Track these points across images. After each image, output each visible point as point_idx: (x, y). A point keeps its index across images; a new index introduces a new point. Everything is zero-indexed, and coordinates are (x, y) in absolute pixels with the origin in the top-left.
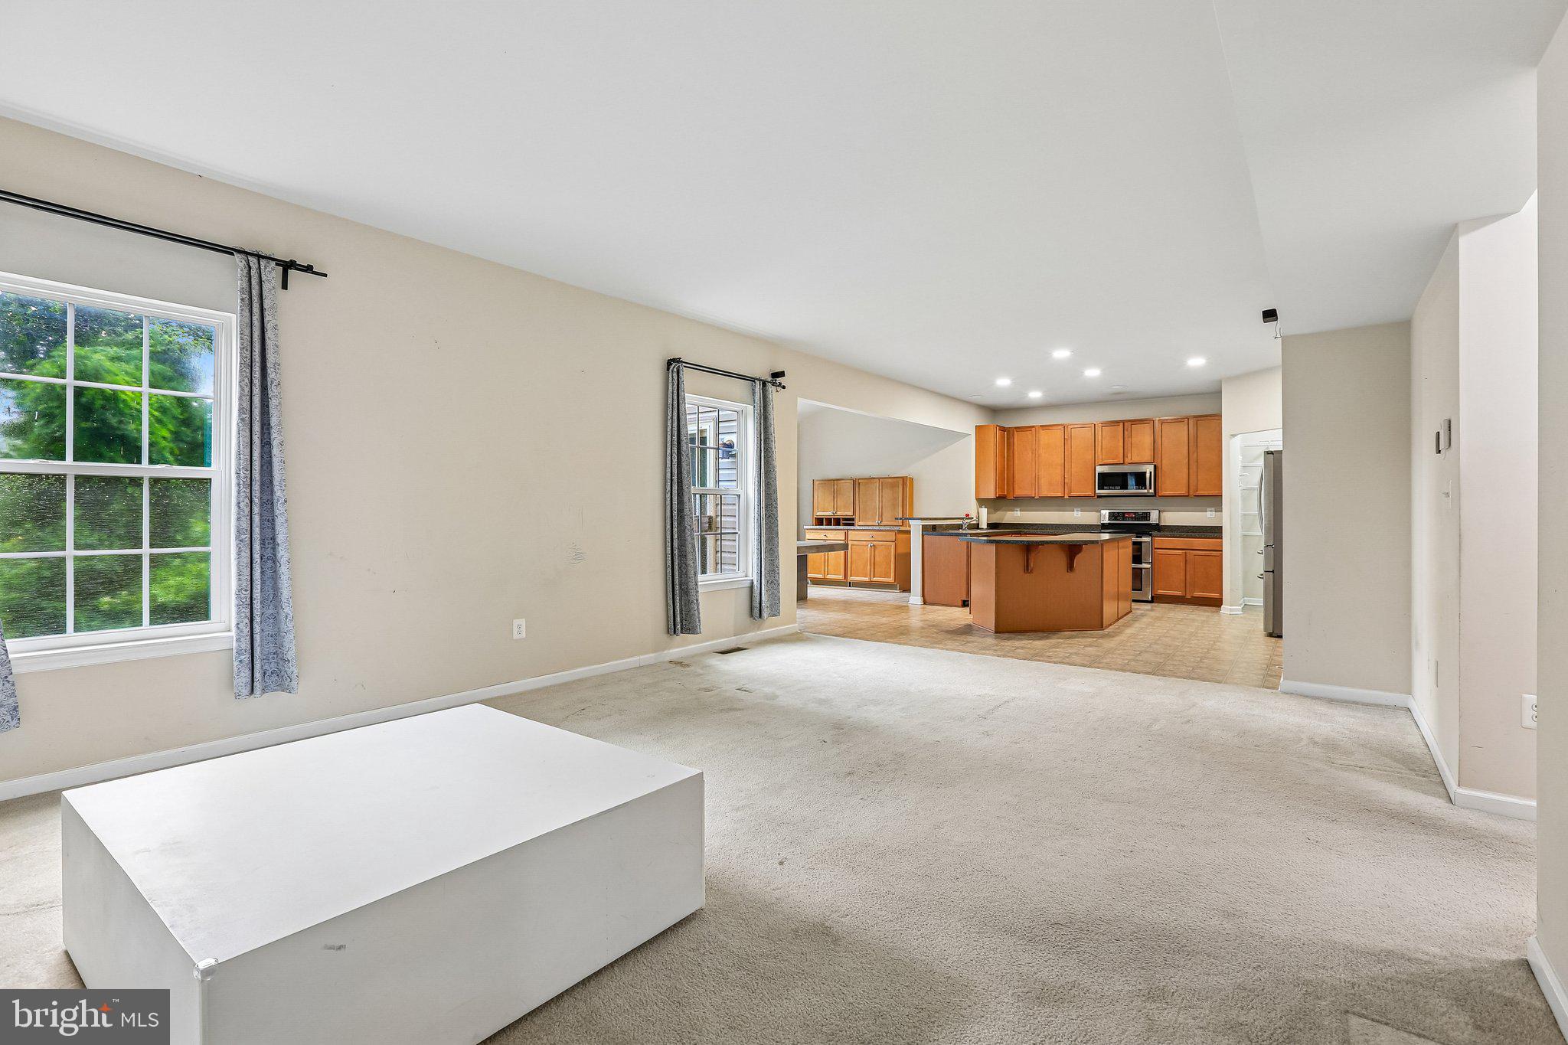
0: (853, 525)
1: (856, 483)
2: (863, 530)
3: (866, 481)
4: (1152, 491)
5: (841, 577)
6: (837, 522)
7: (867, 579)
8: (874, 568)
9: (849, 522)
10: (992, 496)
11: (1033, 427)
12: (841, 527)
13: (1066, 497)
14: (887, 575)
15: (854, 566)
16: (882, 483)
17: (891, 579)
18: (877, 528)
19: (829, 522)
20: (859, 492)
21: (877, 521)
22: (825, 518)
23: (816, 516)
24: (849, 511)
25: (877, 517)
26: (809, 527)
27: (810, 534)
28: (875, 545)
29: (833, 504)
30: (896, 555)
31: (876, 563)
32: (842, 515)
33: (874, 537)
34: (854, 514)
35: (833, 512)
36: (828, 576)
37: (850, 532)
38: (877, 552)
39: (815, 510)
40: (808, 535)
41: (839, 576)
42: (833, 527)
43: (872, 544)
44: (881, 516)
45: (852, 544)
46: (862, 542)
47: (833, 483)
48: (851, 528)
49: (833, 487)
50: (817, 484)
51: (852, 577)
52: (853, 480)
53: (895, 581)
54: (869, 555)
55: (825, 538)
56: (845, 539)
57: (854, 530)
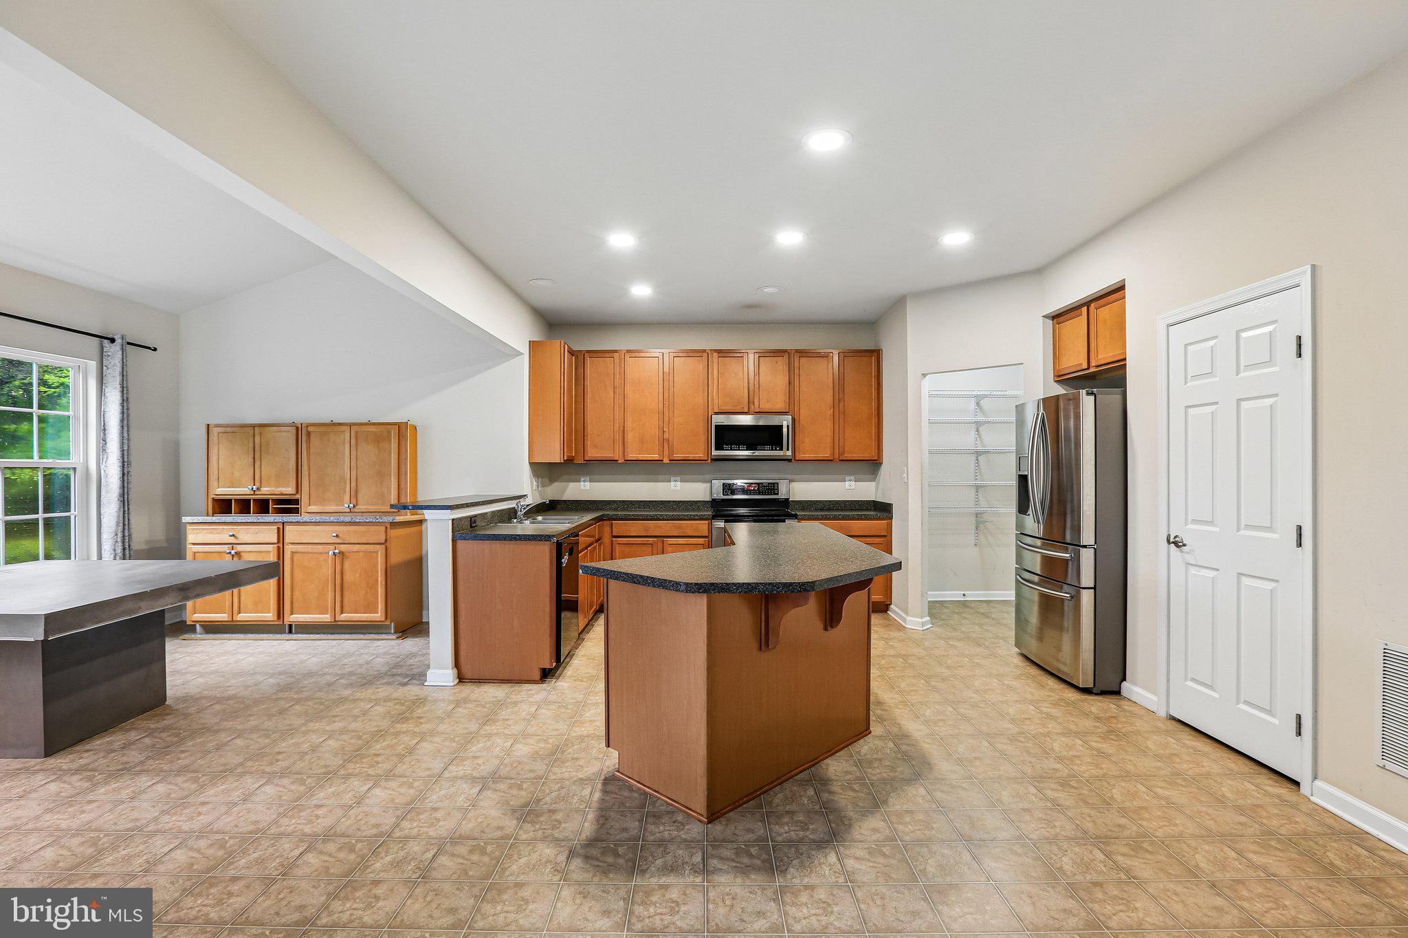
0: (296, 511)
1: (301, 433)
2: (318, 523)
3: (322, 429)
4: (789, 453)
5: (270, 616)
6: (263, 506)
7: (326, 618)
8: (342, 597)
9: (288, 506)
10: (557, 458)
11: (615, 351)
12: (270, 518)
13: (666, 461)
14: (371, 608)
15: (297, 594)
16: (357, 433)
17: (378, 616)
18: (348, 519)
19: (244, 506)
20: (308, 448)
21: (347, 505)
22: (235, 500)
23: (214, 496)
24: (287, 486)
25: (347, 498)
26: (196, 519)
27: (197, 533)
28: (343, 553)
29: (253, 474)
30: (389, 568)
31: (345, 585)
32: (272, 493)
33: (340, 535)
34: (297, 492)
35: (252, 488)
36: (241, 616)
37: (287, 528)
38: (347, 565)
39: (213, 483)
40: (193, 536)
41: (265, 617)
42: (251, 518)
43: (337, 551)
44: (355, 494)
45: (294, 550)
46: (315, 546)
47: (252, 432)
48: (291, 520)
49: (251, 439)
50: (216, 435)
51: (296, 617)
52: (297, 428)
53: (386, 618)
54: (330, 571)
55: (232, 540)
56: (278, 542)
57: (298, 523)
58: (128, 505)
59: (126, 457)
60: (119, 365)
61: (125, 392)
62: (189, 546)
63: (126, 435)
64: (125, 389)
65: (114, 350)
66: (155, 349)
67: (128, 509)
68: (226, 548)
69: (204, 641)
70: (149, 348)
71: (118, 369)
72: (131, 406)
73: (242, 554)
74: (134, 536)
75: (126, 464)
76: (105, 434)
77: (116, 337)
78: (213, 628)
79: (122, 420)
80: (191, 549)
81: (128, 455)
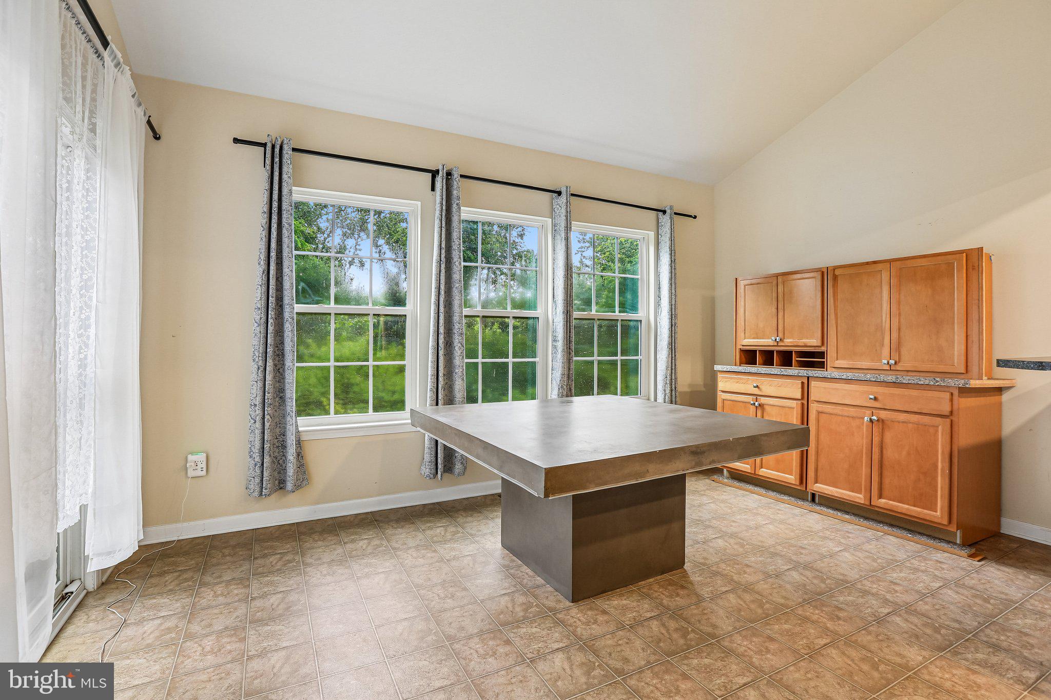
0: (821, 365)
1: (827, 277)
2: (848, 381)
3: (853, 270)
5: (792, 479)
6: (786, 358)
7: (859, 498)
8: (881, 475)
9: (813, 359)
12: (793, 371)
15: (823, 461)
16: (899, 271)
17: (938, 514)
18: (891, 378)
19: (768, 357)
20: (838, 295)
21: (886, 362)
22: (760, 351)
23: (741, 347)
24: (812, 337)
25: (886, 351)
26: (726, 368)
27: (726, 382)
28: (883, 420)
29: (776, 325)
30: (955, 454)
31: (886, 462)
32: (795, 344)
33: (880, 398)
34: (823, 344)
35: (776, 340)
36: (763, 472)
37: (813, 384)
38: (888, 436)
39: (741, 334)
40: (723, 384)
41: (786, 478)
42: (775, 370)
43: (874, 418)
44: (897, 348)
45: (820, 410)
46: (846, 408)
47: (775, 282)
48: (817, 375)
49: (774, 289)
50: (742, 287)
51: (819, 487)
52: (823, 273)
53: (950, 521)
54: (865, 442)
55: (756, 391)
56: (803, 398)
57: (825, 379)
58: (675, 352)
59: (673, 310)
60: (669, 232)
61: (673, 254)
62: (719, 393)
63: (673, 291)
64: (673, 252)
65: (665, 220)
66: (695, 217)
67: (675, 356)
68: (750, 399)
69: (729, 488)
70: (690, 216)
71: (668, 235)
72: (677, 267)
73: (766, 407)
74: (679, 379)
75: (674, 316)
76: (660, 292)
77: (666, 209)
78: (738, 477)
79: (671, 279)
80: (721, 396)
81: (675, 309)
